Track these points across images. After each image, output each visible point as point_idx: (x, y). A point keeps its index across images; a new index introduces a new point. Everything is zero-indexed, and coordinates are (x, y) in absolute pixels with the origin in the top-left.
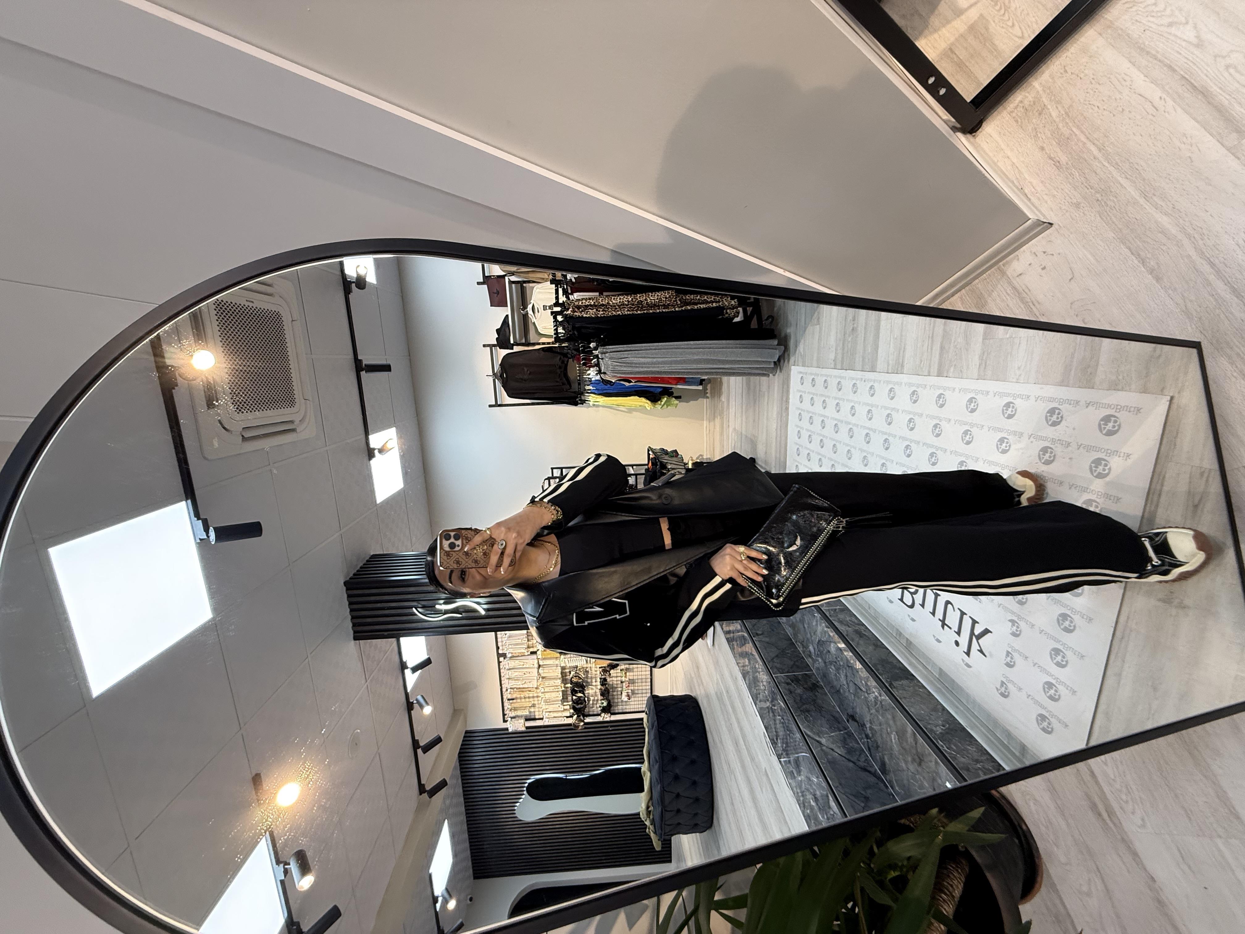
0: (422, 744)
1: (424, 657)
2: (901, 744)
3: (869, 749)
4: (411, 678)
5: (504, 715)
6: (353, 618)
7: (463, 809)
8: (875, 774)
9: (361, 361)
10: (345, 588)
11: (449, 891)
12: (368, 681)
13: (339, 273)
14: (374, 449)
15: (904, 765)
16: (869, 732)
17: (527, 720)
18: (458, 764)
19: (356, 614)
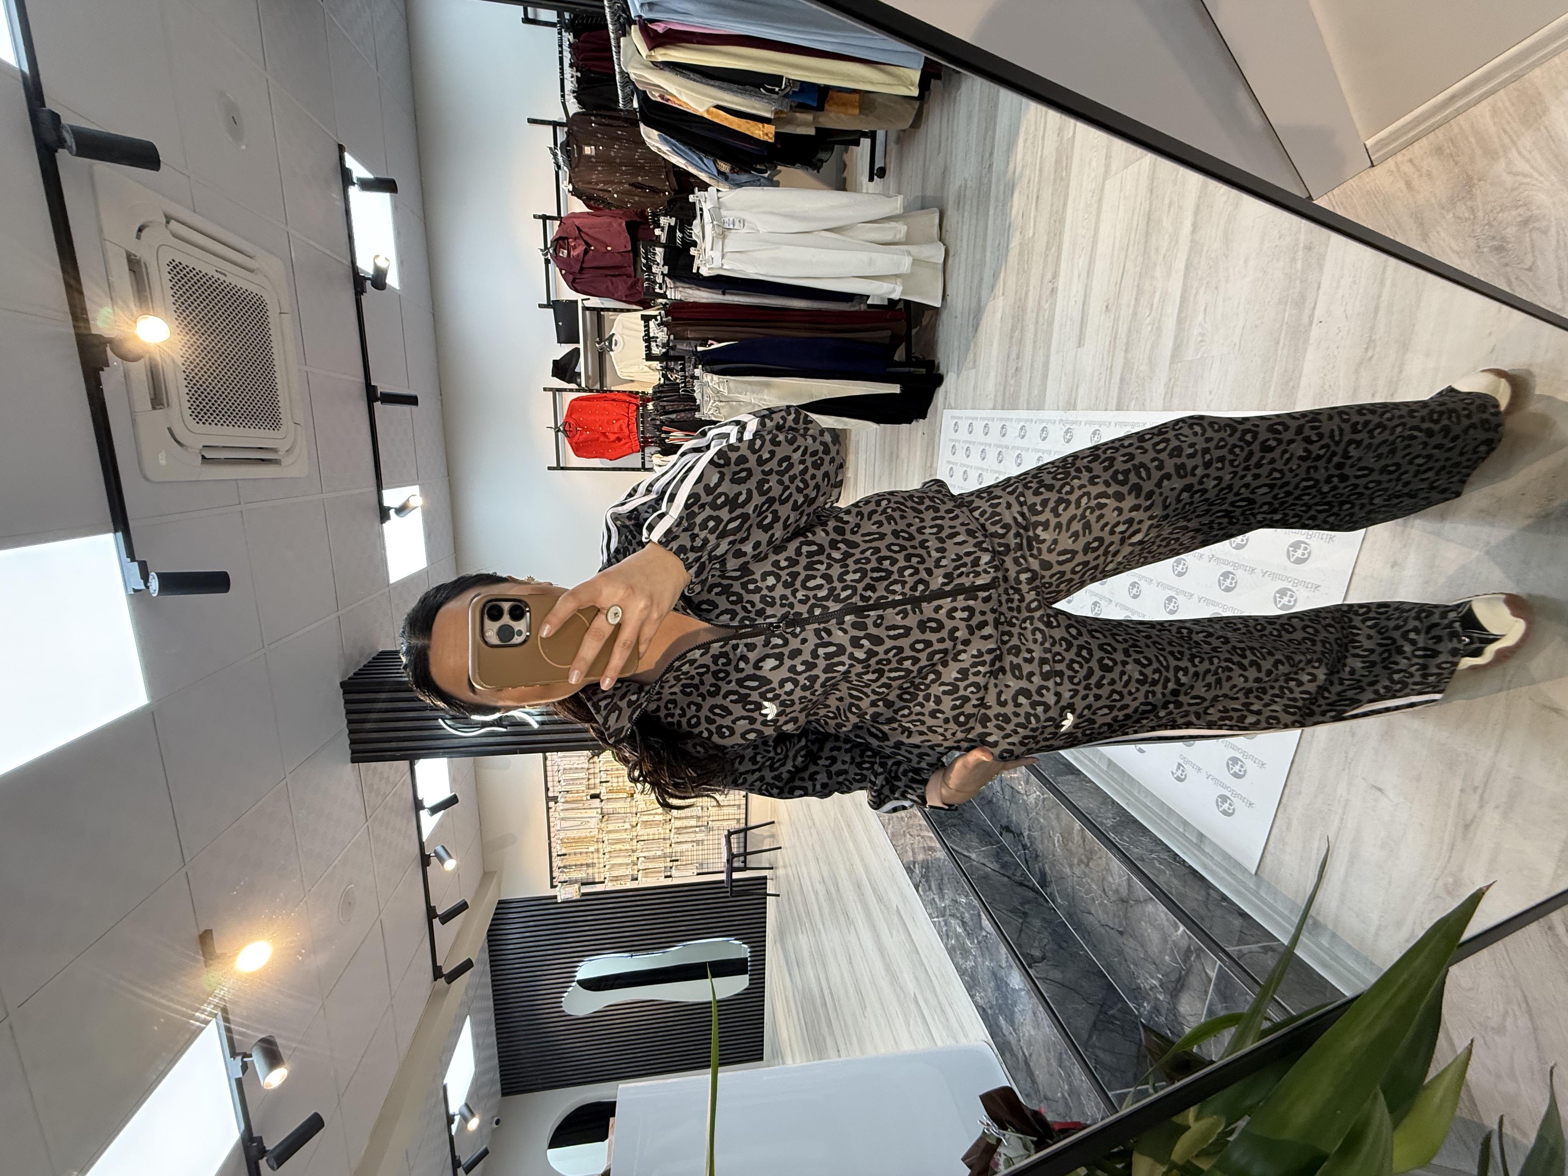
0: (439, 912)
1: (447, 794)
2: (1066, 845)
3: (1027, 861)
4: (429, 823)
5: (552, 878)
6: (351, 732)
7: (491, 1003)
8: (1033, 889)
9: (375, 387)
10: (341, 691)
11: (470, 1109)
12: (370, 820)
13: (348, 262)
14: (389, 508)
15: (1068, 870)
16: (1027, 841)
17: (583, 884)
18: (486, 945)
19: (355, 726)
